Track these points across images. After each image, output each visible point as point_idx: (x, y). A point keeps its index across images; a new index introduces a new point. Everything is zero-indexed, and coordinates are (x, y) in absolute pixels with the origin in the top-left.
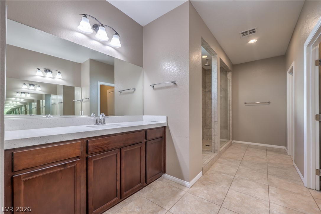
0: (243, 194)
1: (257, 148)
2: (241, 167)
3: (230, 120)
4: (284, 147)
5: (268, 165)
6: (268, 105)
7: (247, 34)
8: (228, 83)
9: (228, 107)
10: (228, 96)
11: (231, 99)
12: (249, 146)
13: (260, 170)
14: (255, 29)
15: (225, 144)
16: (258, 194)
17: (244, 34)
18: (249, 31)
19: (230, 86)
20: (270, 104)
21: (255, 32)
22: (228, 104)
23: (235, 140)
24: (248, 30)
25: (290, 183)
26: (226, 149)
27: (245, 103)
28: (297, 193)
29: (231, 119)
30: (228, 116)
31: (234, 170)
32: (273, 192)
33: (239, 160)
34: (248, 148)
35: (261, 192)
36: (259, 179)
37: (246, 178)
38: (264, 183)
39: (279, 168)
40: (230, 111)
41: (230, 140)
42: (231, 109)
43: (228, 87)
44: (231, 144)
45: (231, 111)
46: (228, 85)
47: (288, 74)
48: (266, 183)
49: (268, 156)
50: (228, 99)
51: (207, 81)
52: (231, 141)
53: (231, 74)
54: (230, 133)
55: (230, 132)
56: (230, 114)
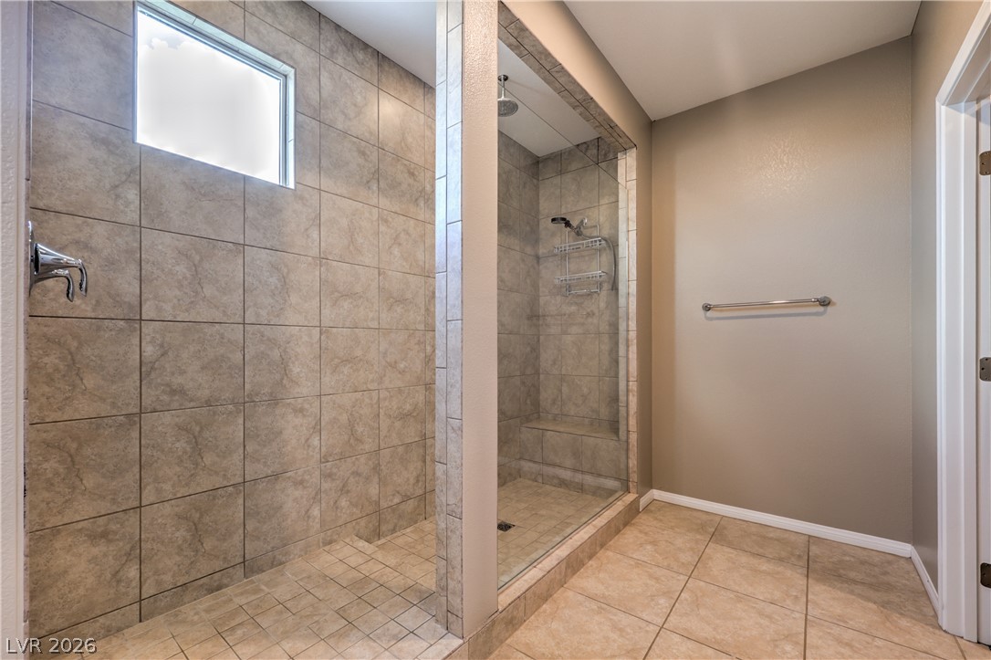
3: (628, 391)
6: (817, 314)
8: (622, 204)
9: (622, 327)
10: (621, 273)
11: (634, 287)
20: (829, 308)
22: (622, 312)
23: (660, 489)
27: (707, 308)
29: (633, 386)
30: (622, 373)
40: (628, 347)
41: (628, 491)
43: (623, 227)
44: (632, 512)
45: (633, 349)
47: (941, 112)
50: (622, 289)
51: (541, 209)
52: (630, 497)
53: (635, 164)
54: (631, 455)
55: (627, 450)
56: (630, 360)
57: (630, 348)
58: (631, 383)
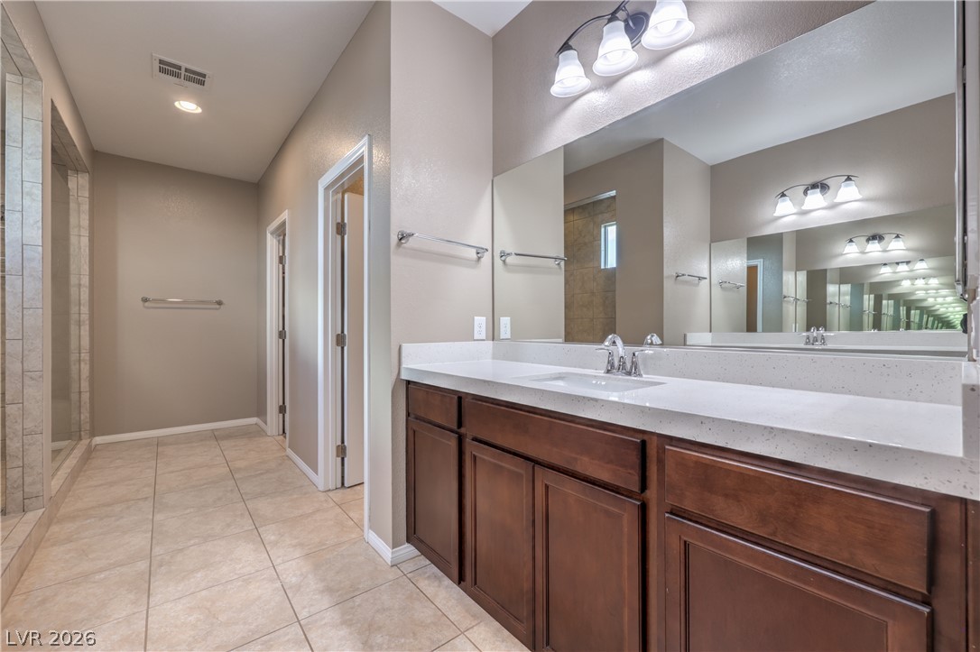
0: (204, 593)
1: (188, 439)
2: (159, 517)
3: (79, 361)
4: (254, 420)
5: (236, 476)
6: (216, 309)
7: (178, 76)
9: (74, 309)
10: (73, 267)
11: (85, 280)
12: (159, 442)
13: (220, 499)
14: (204, 76)
15: (65, 459)
16: (240, 566)
17: (168, 68)
18: (186, 70)
19: (79, 226)
20: (222, 306)
21: (202, 83)
22: (74, 296)
23: (102, 435)
24: (184, 65)
25: (295, 496)
26: (75, 475)
27: (145, 300)
28: (313, 513)
29: (85, 356)
30: (74, 347)
31: (139, 540)
32: (273, 538)
33: (146, 498)
34: (160, 449)
35: (246, 557)
36: (228, 525)
37: (192, 542)
38: (246, 528)
39: (262, 474)
40: (79, 326)
41: (82, 439)
42: (85, 317)
43: (73, 232)
44: (90, 453)
45: (85, 328)
46: (73, 220)
47: (269, 235)
48: (248, 525)
49: (225, 453)
50: (73, 280)
52: (85, 442)
53: (87, 184)
54: (83, 410)
55: (80, 407)
56: (81, 337)
57: (82, 328)
58: (82, 355)
